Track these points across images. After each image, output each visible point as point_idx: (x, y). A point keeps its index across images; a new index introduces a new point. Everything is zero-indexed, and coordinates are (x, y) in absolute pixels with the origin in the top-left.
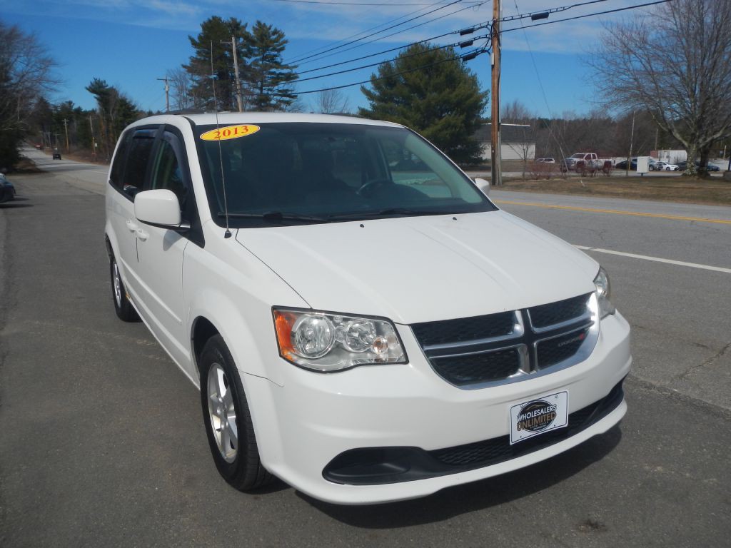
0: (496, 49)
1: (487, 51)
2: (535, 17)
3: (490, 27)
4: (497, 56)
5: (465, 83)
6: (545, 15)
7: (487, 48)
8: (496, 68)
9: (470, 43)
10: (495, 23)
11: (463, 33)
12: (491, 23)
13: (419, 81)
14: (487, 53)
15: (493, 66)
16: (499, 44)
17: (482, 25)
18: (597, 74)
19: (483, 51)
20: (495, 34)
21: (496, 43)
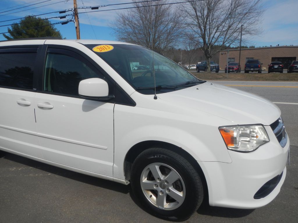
0: (77, 20)
1: (73, 21)
2: (93, 8)
3: (73, 11)
4: (77, 23)
5: (55, 34)
6: (97, 8)
7: (73, 20)
8: (78, 28)
9: (64, 17)
10: (75, 10)
11: (61, 12)
12: (73, 9)
13: (33, 33)
14: (73, 22)
15: (76, 28)
16: (78, 18)
17: (69, 10)
18: (116, 32)
19: (71, 21)
20: (76, 14)
21: (77, 17)
